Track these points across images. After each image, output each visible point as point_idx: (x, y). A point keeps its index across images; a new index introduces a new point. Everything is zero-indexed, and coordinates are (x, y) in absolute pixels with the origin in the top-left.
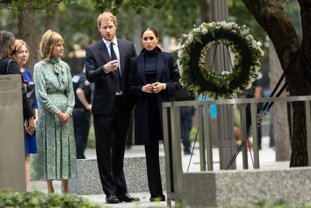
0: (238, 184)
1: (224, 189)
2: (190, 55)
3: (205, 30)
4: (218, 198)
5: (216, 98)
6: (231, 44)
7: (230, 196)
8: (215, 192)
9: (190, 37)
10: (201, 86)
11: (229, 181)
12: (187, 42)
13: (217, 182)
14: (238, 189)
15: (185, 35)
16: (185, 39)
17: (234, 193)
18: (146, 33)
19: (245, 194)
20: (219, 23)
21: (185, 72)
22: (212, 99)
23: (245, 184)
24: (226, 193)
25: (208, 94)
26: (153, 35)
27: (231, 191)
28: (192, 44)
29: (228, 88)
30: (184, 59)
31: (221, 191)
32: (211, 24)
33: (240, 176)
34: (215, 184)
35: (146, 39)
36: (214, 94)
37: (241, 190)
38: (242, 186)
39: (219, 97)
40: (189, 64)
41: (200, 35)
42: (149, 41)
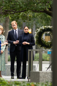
0: (46, 76)
1: (42, 77)
2: (39, 35)
3: (43, 28)
4: (40, 79)
5: (46, 49)
6: (51, 33)
7: (44, 79)
8: (39, 77)
9: (39, 30)
10: (42, 45)
11: (44, 74)
12: (38, 32)
13: (40, 75)
14: (46, 77)
15: (37, 29)
16: (37, 31)
17: (45, 78)
18: (25, 28)
19: (48, 79)
20: (48, 26)
21: (37, 40)
22: (44, 49)
23: (48, 76)
24: (42, 78)
25: (43, 48)
26: (28, 29)
27: (44, 78)
28: (39, 32)
29: (49, 46)
30: (37, 36)
31: (41, 77)
32: (45, 27)
33: (47, 73)
34: (39, 75)
35: (25, 30)
36: (45, 48)
37: (47, 77)
38: (47, 76)
39: (47, 49)
40: (38, 38)
41: (42, 29)
42: (26, 30)
